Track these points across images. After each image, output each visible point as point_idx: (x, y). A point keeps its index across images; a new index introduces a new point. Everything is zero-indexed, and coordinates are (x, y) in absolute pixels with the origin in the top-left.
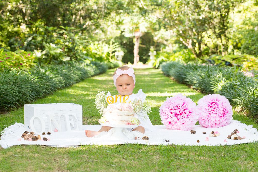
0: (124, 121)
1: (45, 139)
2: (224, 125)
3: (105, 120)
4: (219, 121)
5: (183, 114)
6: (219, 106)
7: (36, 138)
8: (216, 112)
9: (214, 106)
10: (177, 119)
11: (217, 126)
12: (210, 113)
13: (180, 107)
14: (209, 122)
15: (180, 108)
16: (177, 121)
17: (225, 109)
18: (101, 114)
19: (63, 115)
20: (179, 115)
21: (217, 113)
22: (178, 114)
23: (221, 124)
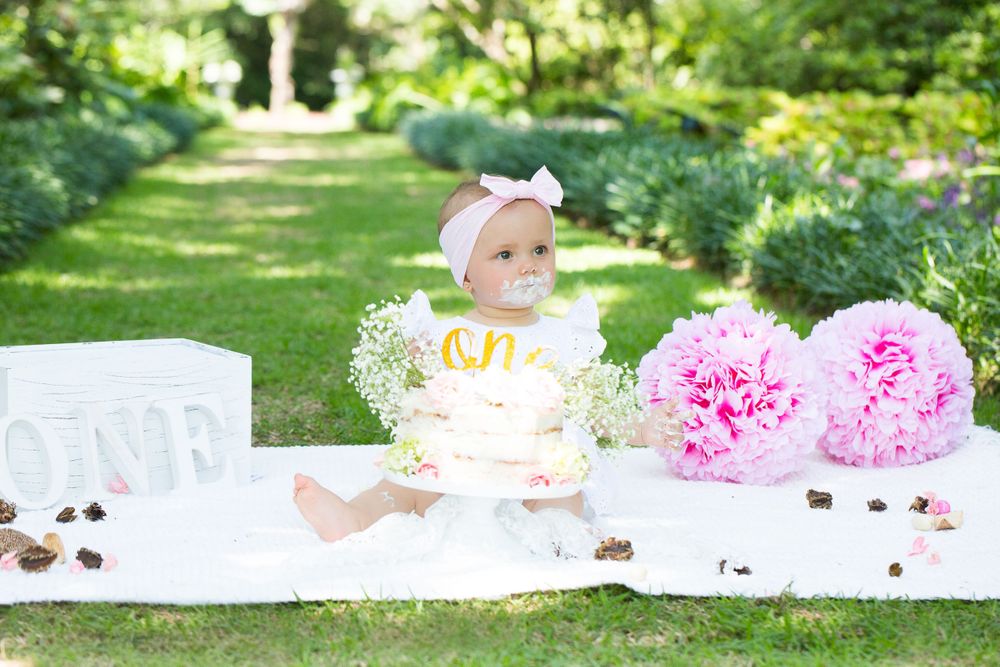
0: (516, 463)
1: (90, 559)
2: (936, 456)
3: (418, 459)
4: (913, 434)
5: (760, 410)
6: (918, 363)
7: (41, 556)
8: (905, 391)
9: (891, 361)
10: (727, 433)
11: (905, 458)
12: (873, 394)
13: (745, 378)
14: (868, 440)
15: (745, 382)
16: (730, 444)
17: (949, 378)
18: (386, 425)
19: (156, 405)
20: (740, 413)
21: (910, 394)
22: (736, 410)
23: (921, 449)
